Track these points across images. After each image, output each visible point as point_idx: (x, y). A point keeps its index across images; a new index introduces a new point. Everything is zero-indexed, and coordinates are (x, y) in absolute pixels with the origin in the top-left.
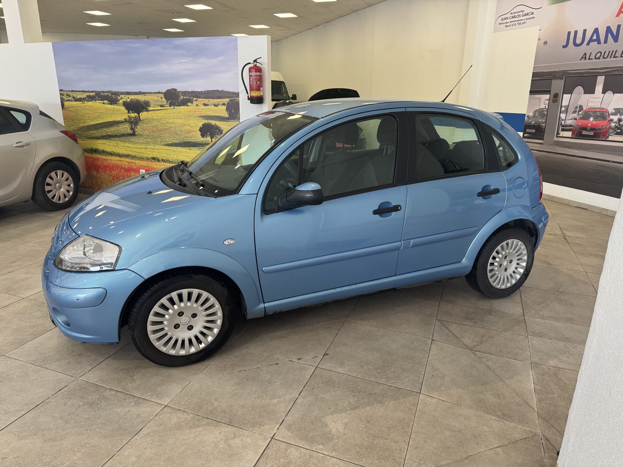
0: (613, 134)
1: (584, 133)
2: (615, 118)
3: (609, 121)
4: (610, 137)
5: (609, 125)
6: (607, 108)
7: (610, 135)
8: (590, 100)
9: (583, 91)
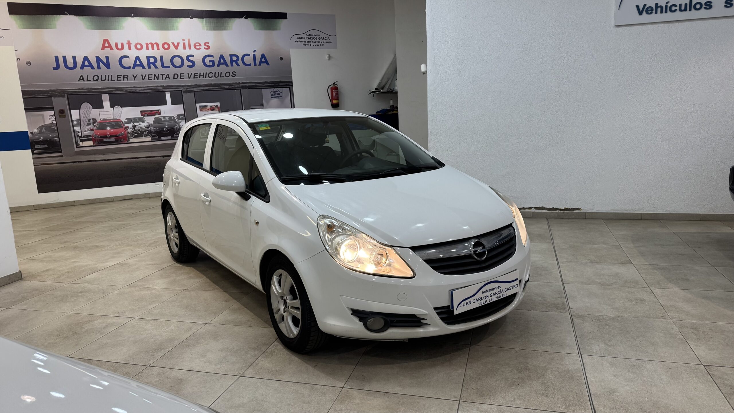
0: (132, 137)
1: (105, 140)
2: (130, 125)
3: (125, 128)
4: (130, 140)
5: (126, 131)
6: (119, 119)
7: (130, 139)
8: (101, 113)
9: (91, 107)
